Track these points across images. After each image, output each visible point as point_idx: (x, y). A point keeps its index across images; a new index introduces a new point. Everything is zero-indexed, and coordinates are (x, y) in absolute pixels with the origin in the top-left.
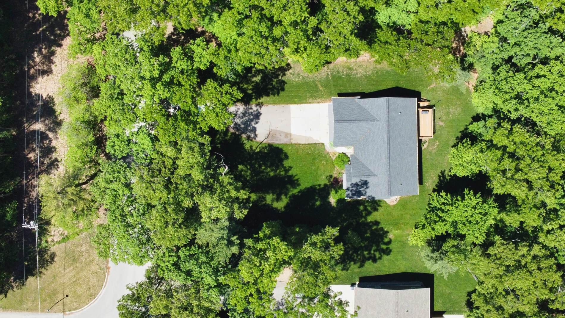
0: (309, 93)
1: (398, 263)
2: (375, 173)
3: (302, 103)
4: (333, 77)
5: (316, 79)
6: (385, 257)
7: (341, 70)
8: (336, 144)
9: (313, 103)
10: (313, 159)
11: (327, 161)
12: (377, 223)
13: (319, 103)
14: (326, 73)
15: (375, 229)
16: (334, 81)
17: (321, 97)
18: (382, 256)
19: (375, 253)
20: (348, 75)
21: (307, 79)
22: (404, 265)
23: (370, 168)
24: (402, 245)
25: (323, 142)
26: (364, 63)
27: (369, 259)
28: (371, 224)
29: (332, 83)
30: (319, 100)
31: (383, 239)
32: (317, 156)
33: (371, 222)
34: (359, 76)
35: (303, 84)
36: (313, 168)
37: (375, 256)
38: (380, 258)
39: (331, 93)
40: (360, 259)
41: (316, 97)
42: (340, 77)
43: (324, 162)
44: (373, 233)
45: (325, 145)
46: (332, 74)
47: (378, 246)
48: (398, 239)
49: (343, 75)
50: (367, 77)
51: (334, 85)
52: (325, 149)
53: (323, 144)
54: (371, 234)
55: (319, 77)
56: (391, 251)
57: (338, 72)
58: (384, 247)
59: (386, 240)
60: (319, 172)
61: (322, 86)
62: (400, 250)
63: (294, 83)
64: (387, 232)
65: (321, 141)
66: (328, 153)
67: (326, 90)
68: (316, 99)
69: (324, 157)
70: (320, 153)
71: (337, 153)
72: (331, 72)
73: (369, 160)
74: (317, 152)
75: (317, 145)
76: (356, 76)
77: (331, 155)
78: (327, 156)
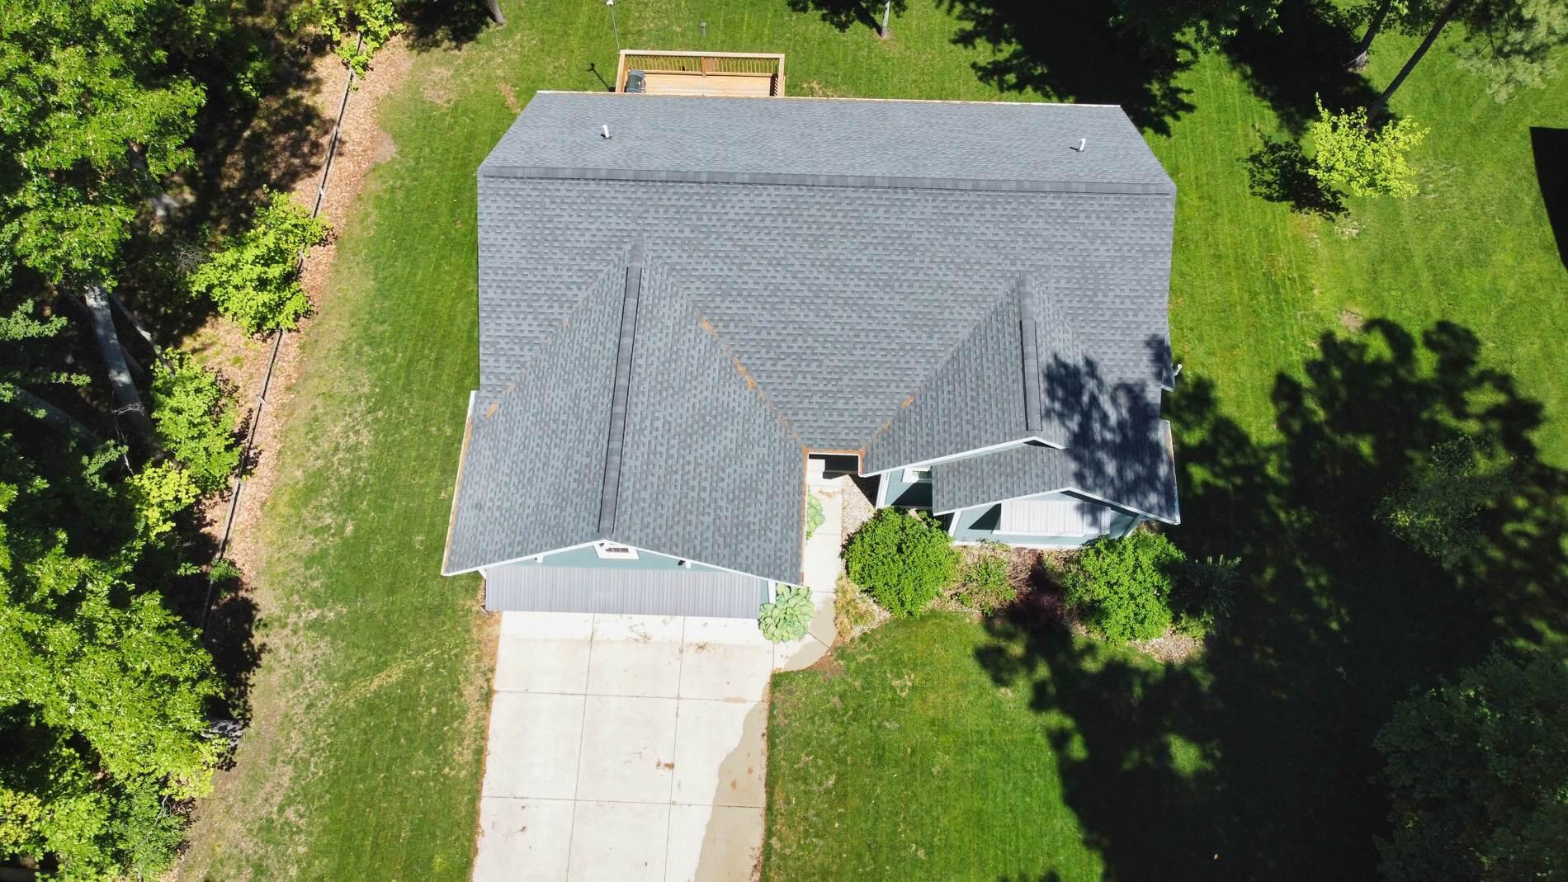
0: (407, 760)
1: (1511, 286)
2: (1002, 289)
3: (474, 814)
4: (336, 591)
5: (323, 707)
6: (1490, 355)
7: (305, 545)
8: (787, 566)
9: (482, 734)
10: (880, 760)
11: (898, 666)
12: (1285, 390)
13: (487, 696)
14: (303, 639)
15: (1325, 404)
16: (361, 591)
17: (450, 672)
18: (1487, 376)
19: (1474, 409)
20: (347, 503)
21: (317, 769)
22: (1520, 259)
23: (964, 334)
24: (1397, 268)
25: (767, 679)
26: (303, 412)
27: (1525, 450)
28: (1296, 426)
29: (375, 603)
30: (470, 692)
31: (1378, 365)
32: (861, 733)
33: (1282, 424)
34: (366, 438)
35: (339, 799)
36: (942, 761)
37: (1494, 412)
38: (1503, 382)
39: (436, 611)
40: (1533, 500)
41: (449, 714)
42: (354, 548)
43: (903, 684)
44: (1346, 418)
45: (782, 665)
46: (317, 600)
47: (1425, 393)
48: (1359, 284)
49: (341, 528)
50: (386, 389)
51: (391, 591)
52: (810, 672)
53: (778, 681)
54: (1360, 432)
55: (321, 684)
56: (1444, 326)
57: (310, 561)
58: (1426, 363)
59: (1378, 347)
60: (970, 721)
61: (377, 669)
62: (1426, 278)
63: (320, 866)
64: (1328, 341)
65: (756, 691)
66: (840, 652)
67: (414, 640)
68: (460, 716)
69: (869, 684)
70: (839, 705)
71: (841, 591)
72: (307, 602)
73: (908, 333)
74: (829, 725)
75: (781, 720)
76: (364, 452)
77: (857, 632)
78: (861, 659)
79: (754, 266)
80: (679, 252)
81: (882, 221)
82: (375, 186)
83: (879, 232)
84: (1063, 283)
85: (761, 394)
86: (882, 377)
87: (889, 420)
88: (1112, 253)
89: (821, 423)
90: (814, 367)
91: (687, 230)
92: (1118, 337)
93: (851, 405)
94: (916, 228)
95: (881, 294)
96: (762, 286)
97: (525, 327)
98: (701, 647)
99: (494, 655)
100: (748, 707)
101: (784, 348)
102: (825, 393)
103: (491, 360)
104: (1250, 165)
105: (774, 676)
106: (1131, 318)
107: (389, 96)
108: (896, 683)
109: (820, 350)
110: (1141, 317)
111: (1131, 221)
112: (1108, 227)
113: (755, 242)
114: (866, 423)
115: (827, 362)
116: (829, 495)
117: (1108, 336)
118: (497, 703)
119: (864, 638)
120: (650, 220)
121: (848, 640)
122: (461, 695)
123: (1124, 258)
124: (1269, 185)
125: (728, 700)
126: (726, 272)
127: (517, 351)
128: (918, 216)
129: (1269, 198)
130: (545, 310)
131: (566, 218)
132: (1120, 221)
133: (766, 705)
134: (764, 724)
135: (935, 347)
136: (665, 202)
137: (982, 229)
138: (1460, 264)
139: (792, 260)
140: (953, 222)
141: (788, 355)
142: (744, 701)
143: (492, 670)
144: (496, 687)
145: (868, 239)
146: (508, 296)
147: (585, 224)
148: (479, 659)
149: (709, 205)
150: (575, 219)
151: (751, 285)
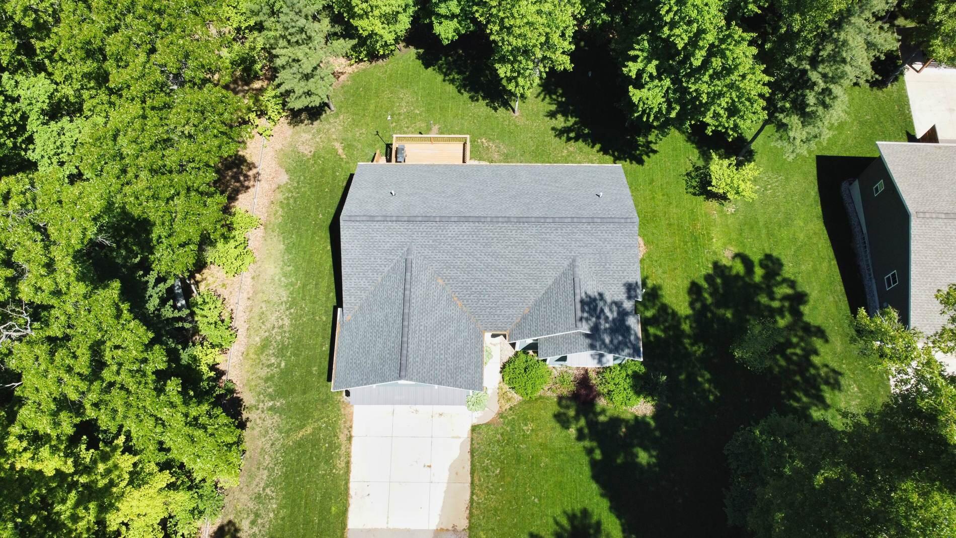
0: (317, 467)
2: (566, 263)
3: (347, 489)
4: (280, 393)
5: (278, 445)
6: (788, 271)
7: (264, 372)
8: (476, 384)
9: (348, 455)
10: (518, 461)
11: (526, 420)
12: (694, 289)
13: (350, 438)
14: (267, 415)
15: (712, 295)
16: (291, 392)
17: (332, 429)
18: (785, 280)
19: (778, 296)
20: (281, 351)
21: (278, 471)
23: (550, 282)
24: (752, 228)
25: (470, 428)
26: (256, 310)
27: (799, 315)
28: (698, 305)
29: (297, 398)
30: (342, 438)
31: (737, 276)
32: (509, 449)
33: (692, 305)
34: (287, 322)
35: (288, 484)
36: (545, 461)
37: (786, 298)
38: (792, 284)
39: (325, 402)
40: (802, 339)
41: (333, 446)
42: (285, 373)
43: (528, 428)
44: (722, 300)
45: (476, 422)
46: (272, 398)
47: (757, 288)
48: (734, 236)
49: (279, 365)
50: (294, 299)
51: (304, 393)
52: (488, 424)
53: (474, 429)
54: (727, 307)
55: (277, 435)
56: (768, 257)
57: (267, 380)
58: (759, 272)
59: (739, 268)
60: (557, 444)
61: (302, 427)
62: (764, 232)
63: (282, 513)
64: (716, 265)
65: (465, 433)
66: (501, 415)
67: (316, 414)
68: (339, 447)
69: (513, 429)
70: (501, 438)
71: (500, 388)
72: (267, 398)
73: (526, 282)
74: (497, 447)
75: (476, 446)
76: (286, 329)
77: (507, 406)
78: (510, 418)
79: (460, 256)
80: (427, 250)
81: (514, 236)
82: (280, 197)
83: (513, 241)
84: (592, 260)
85: (464, 309)
86: (516, 300)
87: (519, 318)
88: (612, 247)
89: (490, 320)
90: (486, 297)
91: (431, 241)
92: (616, 282)
93: (503, 313)
94: (529, 238)
95: (514, 266)
96: (463, 264)
97: (362, 283)
98: (441, 415)
99: (351, 421)
100: (461, 440)
101: (473, 290)
102: (491, 308)
103: (348, 297)
104: (686, 178)
105: (472, 426)
106: (621, 274)
107: (282, 149)
108: (525, 428)
109: (489, 290)
110: (625, 274)
111: (620, 234)
112: (610, 236)
113: (460, 246)
114: (510, 320)
115: (492, 295)
116: (494, 345)
117: (611, 282)
118: (354, 440)
119: (511, 409)
120: (415, 238)
121: (504, 410)
122: (338, 438)
123: (617, 249)
124: (694, 188)
125: (453, 437)
126: (448, 259)
127: (359, 293)
128: (529, 233)
129: (694, 194)
130: (371, 275)
131: (379, 238)
132: (615, 234)
133: (470, 439)
134: (469, 447)
135: (538, 288)
136: (421, 230)
137: (557, 239)
138: (780, 226)
139: (476, 253)
140: (544, 236)
141: (475, 292)
142: (460, 438)
143: (351, 427)
144: (353, 434)
145: (509, 243)
146: (355, 270)
147: (387, 240)
148: (345, 422)
149: (440, 231)
150: (383, 237)
151: (459, 264)
